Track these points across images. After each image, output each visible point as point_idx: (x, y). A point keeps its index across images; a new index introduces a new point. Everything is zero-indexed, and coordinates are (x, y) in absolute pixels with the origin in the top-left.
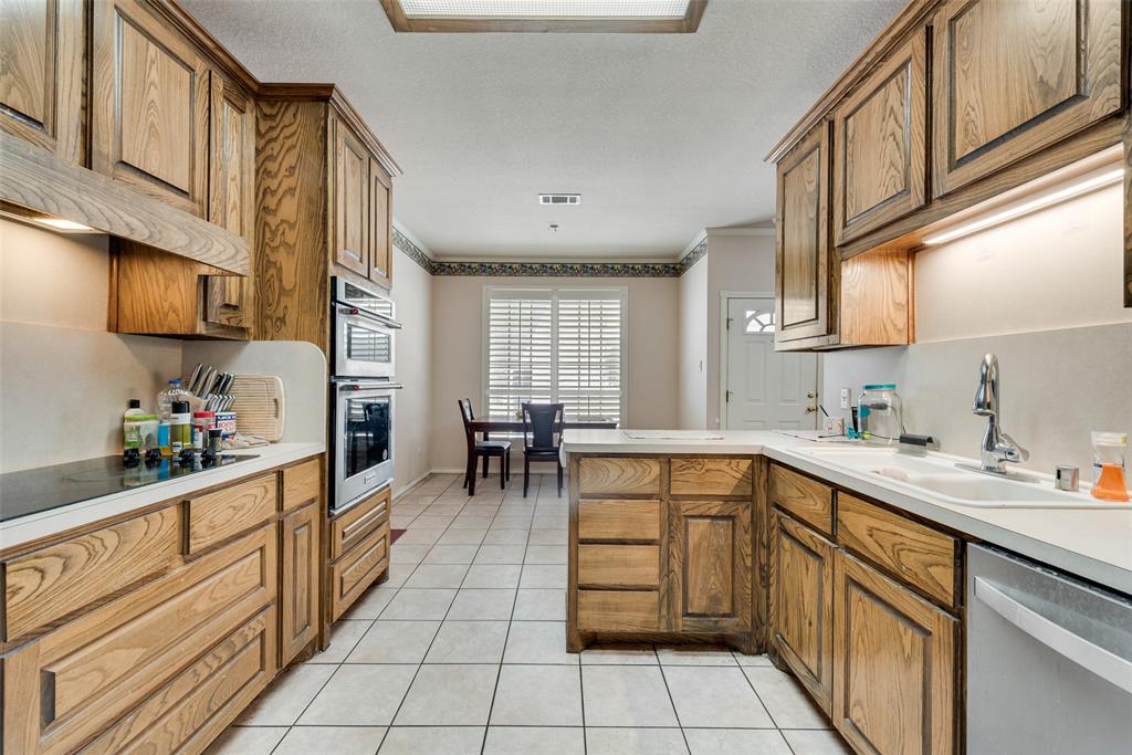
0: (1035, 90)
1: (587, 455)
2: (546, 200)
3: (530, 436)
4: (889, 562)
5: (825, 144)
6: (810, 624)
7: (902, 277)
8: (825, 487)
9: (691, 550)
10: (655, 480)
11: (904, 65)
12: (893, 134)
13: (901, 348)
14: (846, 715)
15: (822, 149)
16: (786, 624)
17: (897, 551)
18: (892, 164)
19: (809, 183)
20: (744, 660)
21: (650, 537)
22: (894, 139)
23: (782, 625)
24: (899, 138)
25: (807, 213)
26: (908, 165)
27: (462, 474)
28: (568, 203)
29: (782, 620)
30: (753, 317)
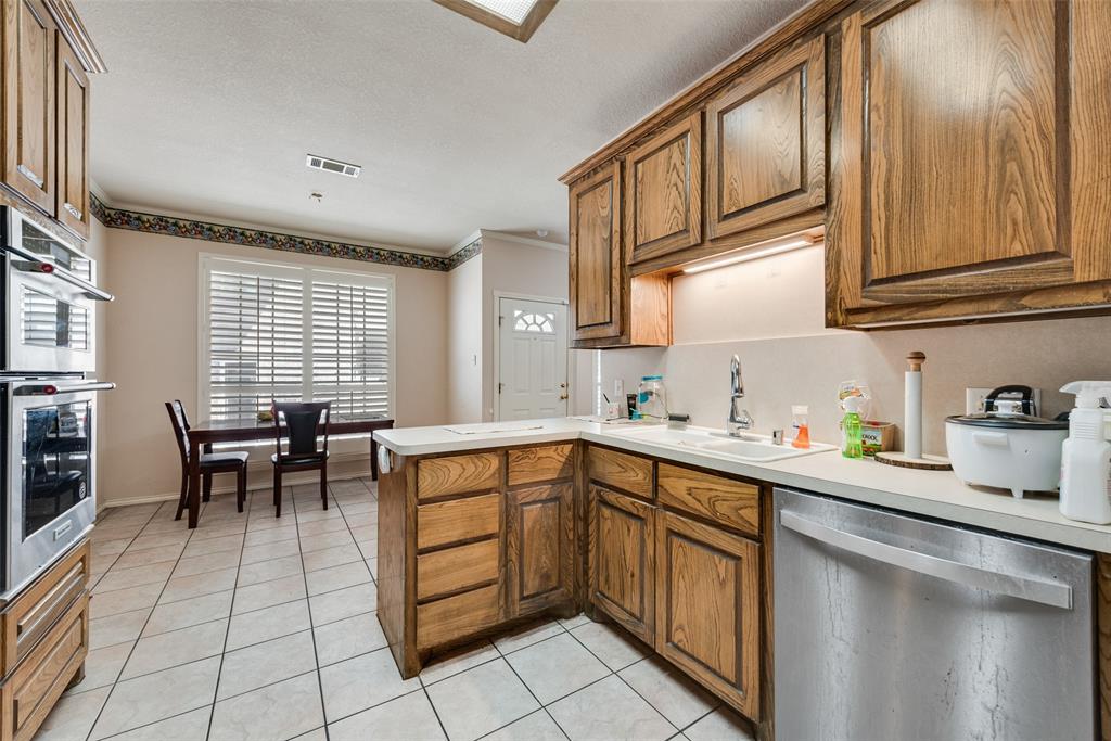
0: (776, 179)
1: (426, 457)
2: (315, 163)
3: (285, 441)
4: (705, 511)
5: (617, 179)
6: (632, 576)
7: (664, 294)
8: (647, 461)
9: (526, 536)
10: (494, 473)
11: (684, 134)
12: (676, 185)
13: (664, 348)
14: (669, 639)
15: (615, 183)
16: (607, 581)
17: (712, 502)
18: (675, 208)
19: (603, 208)
20: (568, 624)
21: (490, 531)
22: (677, 189)
23: (602, 583)
24: (681, 189)
25: (601, 234)
26: (688, 210)
27: (176, 500)
28: (343, 173)
29: (602, 579)
30: (521, 317)
